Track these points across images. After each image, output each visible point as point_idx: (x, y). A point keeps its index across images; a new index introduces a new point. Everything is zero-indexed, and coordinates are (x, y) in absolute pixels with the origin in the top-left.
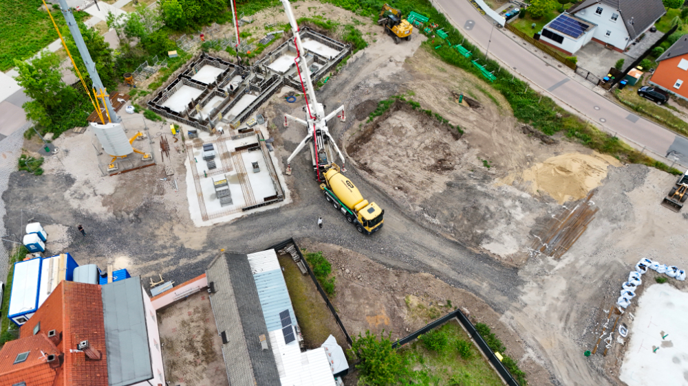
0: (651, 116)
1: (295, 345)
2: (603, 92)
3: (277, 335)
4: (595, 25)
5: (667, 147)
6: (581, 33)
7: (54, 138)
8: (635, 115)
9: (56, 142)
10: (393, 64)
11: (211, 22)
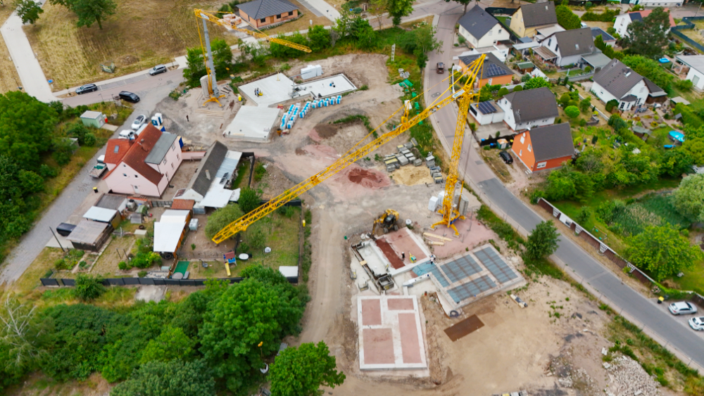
0: (490, 164)
1: (223, 186)
2: (477, 145)
3: (218, 179)
4: (503, 111)
5: (483, 179)
6: (488, 113)
7: (190, 88)
8: (483, 161)
9: (190, 90)
10: (373, 102)
11: (295, 58)
